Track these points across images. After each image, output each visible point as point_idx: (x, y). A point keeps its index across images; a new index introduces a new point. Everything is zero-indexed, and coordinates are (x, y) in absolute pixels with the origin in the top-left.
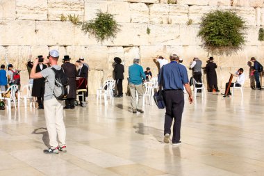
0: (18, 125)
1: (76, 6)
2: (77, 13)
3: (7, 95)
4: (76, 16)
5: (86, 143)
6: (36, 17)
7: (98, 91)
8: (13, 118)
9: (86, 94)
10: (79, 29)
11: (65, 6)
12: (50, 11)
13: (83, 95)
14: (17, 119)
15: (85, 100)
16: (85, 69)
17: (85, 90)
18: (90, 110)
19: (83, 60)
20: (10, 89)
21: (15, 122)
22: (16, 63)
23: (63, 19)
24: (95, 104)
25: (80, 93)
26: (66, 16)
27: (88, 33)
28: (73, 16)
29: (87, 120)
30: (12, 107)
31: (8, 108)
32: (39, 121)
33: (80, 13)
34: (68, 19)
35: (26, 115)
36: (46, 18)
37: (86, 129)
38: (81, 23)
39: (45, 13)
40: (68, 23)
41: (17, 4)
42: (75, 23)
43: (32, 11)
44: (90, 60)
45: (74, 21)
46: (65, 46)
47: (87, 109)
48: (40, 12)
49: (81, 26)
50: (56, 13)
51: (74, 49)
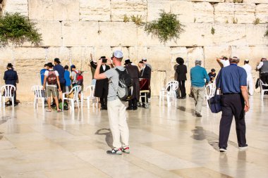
0: (81, 125)
1: (139, 6)
2: (140, 14)
3: (70, 96)
4: (139, 17)
5: (149, 145)
6: (99, 18)
7: (160, 92)
8: (76, 118)
9: (149, 95)
10: (142, 30)
11: (128, 6)
12: (113, 12)
13: (145, 96)
14: (80, 120)
15: (147, 101)
16: (148, 70)
17: (148, 91)
18: (152, 111)
19: (145, 61)
20: (74, 90)
21: (78, 123)
22: (80, 63)
23: (126, 20)
24: (158, 105)
25: (143, 94)
26: (129, 16)
27: (151, 33)
28: (136, 16)
29: (149, 122)
30: (75, 108)
31: (72, 108)
32: (102, 122)
33: (143, 13)
34: (131, 20)
35: (89, 115)
36: (109, 19)
37: (149, 130)
38: (143, 23)
39: (108, 14)
40: (131, 23)
41: (81, 6)
42: (138, 24)
43: (96, 12)
44: (153, 61)
45: (137, 22)
46: (128, 47)
47: (150, 110)
48: (103, 13)
49: (144, 27)
50: (119, 13)
51: (136, 49)
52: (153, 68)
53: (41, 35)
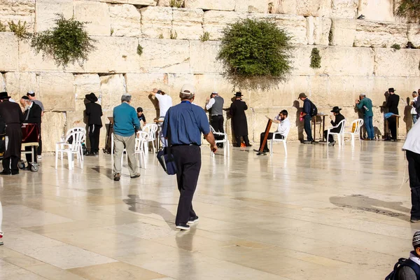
1: (22, 7)
2: (23, 19)
4: (22, 24)
5: (38, 230)
7: (57, 146)
9: (38, 151)
10: (26, 45)
11: (4, 7)
13: (32, 152)
16: (37, 111)
17: (37, 144)
18: (45, 177)
19: (33, 95)
24: (54, 167)
25: (28, 149)
26: (5, 23)
27: (41, 51)
28: (16, 23)
29: (39, 192)
33: (28, 19)
34: (8, 28)
37: (38, 207)
38: (29, 35)
40: (9, 34)
42: (20, 35)
44: (45, 96)
45: (19, 32)
46: (3, 73)
47: (40, 174)
49: (30, 41)
51: (18, 77)
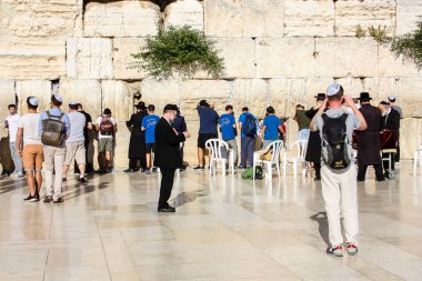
0: (282, 205)
1: (382, 11)
2: (382, 23)
3: (266, 156)
4: (382, 28)
5: (395, 242)
6: (315, 31)
7: (416, 153)
8: (274, 193)
9: (396, 158)
10: (386, 50)
11: (363, 12)
12: (339, 21)
13: (390, 159)
14: (281, 196)
15: (393, 167)
16: (395, 116)
17: (394, 151)
18: (402, 185)
20: (272, 147)
21: (278, 200)
22: (283, 105)
23: (359, 34)
24: (411, 175)
25: (386, 155)
26: (364, 28)
27: (401, 55)
28: (376, 27)
29: (396, 201)
30: (274, 176)
31: (268, 175)
32: (316, 199)
33: (388, 22)
34: (367, 33)
35: (295, 188)
36: (332, 33)
37: (394, 217)
38: (388, 38)
39: (331, 24)
40: (368, 39)
41: (287, 12)
42: (380, 40)
43: (309, 22)
44: (404, 101)
45: (379, 36)
46: (362, 78)
47: (398, 182)
48: (322, 23)
49: (390, 45)
50: (349, 23)
51: (377, 82)
52: (404, 113)
53: (222, 60)
